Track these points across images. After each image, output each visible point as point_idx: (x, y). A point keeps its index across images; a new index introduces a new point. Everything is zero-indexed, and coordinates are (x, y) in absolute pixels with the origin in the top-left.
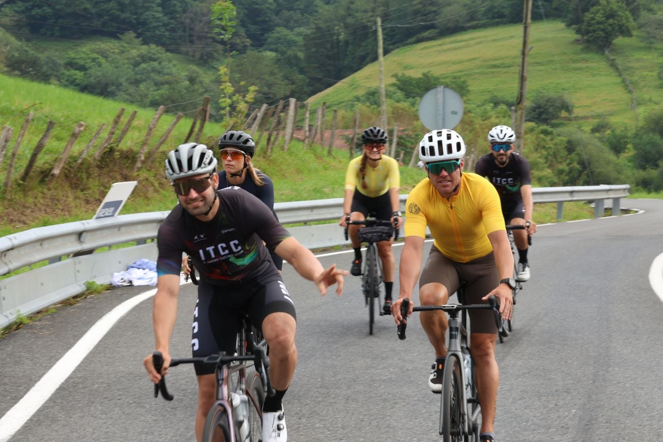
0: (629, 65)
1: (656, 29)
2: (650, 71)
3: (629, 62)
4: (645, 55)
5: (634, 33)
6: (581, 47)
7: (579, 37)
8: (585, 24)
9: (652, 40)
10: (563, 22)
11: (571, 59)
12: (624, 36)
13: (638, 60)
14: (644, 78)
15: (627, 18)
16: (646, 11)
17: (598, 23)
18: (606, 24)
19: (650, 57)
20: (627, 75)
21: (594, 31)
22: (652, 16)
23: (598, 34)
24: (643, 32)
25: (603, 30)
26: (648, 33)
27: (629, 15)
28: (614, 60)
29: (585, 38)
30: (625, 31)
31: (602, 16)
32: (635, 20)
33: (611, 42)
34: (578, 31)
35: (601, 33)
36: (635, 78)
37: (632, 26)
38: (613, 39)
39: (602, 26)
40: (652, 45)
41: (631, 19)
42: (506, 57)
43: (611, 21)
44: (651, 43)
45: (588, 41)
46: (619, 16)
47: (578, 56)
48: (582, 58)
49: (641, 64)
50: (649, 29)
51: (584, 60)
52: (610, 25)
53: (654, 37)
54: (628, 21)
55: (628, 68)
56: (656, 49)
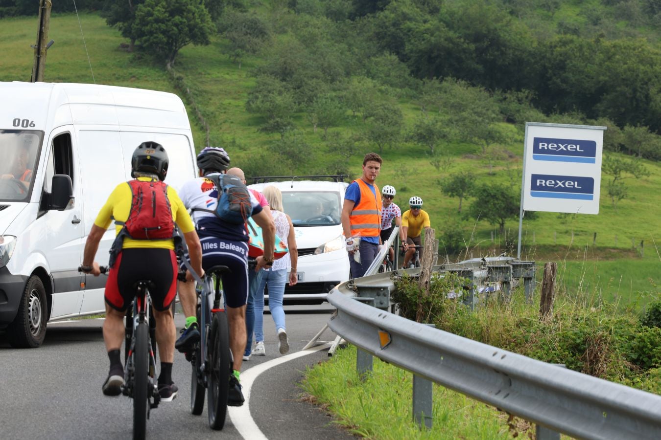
0: (202, 87)
1: (246, 34)
2: (235, 99)
3: (202, 82)
4: (228, 74)
5: (212, 39)
6: (130, 56)
7: (127, 41)
8: (137, 21)
9: (239, 50)
10: (103, 16)
11: (114, 75)
12: (196, 43)
13: (217, 81)
14: (225, 109)
15: (201, 16)
16: (231, 7)
17: (157, 21)
18: (170, 23)
19: (235, 77)
20: (199, 102)
21: (151, 33)
22: (239, 14)
23: (156, 38)
24: (226, 37)
25: (164, 32)
26: (233, 40)
27: (206, 11)
28: (179, 79)
29: (137, 43)
30: (198, 36)
31: (164, 10)
32: (214, 19)
33: (176, 51)
34: (126, 33)
35: (161, 36)
36: (212, 109)
37: (209, 28)
38: (180, 48)
39: (163, 26)
40: (238, 59)
41: (208, 18)
42: (14, 67)
43: (177, 18)
44: (238, 55)
45: (141, 48)
46: (189, 11)
47: (125, 71)
48: (131, 74)
49: (221, 87)
50: (235, 34)
51: (134, 77)
52: (176, 25)
53: (242, 47)
54: (203, 21)
55: (201, 93)
56: (244, 65)
